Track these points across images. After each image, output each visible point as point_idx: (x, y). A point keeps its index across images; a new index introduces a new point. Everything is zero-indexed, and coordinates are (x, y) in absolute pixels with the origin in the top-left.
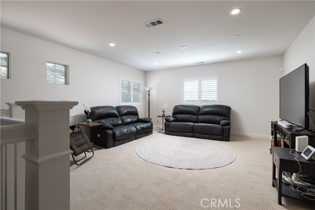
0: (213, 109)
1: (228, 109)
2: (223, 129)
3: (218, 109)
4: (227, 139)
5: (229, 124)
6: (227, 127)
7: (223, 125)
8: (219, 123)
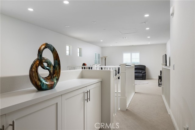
0: (138, 67)
1: (145, 67)
2: (143, 75)
3: (140, 67)
4: (145, 79)
5: (145, 73)
6: (145, 74)
7: (143, 73)
8: (141, 73)
